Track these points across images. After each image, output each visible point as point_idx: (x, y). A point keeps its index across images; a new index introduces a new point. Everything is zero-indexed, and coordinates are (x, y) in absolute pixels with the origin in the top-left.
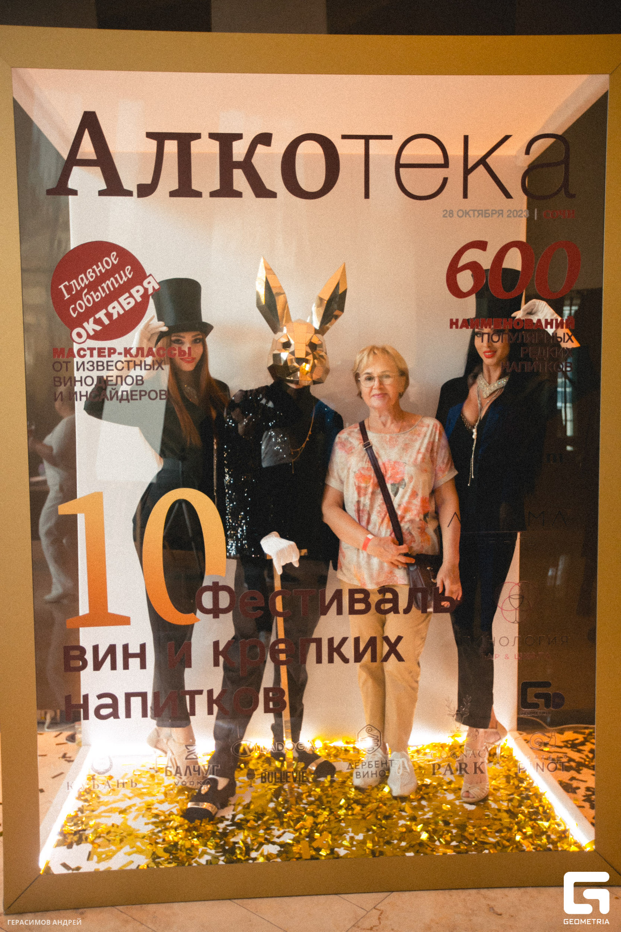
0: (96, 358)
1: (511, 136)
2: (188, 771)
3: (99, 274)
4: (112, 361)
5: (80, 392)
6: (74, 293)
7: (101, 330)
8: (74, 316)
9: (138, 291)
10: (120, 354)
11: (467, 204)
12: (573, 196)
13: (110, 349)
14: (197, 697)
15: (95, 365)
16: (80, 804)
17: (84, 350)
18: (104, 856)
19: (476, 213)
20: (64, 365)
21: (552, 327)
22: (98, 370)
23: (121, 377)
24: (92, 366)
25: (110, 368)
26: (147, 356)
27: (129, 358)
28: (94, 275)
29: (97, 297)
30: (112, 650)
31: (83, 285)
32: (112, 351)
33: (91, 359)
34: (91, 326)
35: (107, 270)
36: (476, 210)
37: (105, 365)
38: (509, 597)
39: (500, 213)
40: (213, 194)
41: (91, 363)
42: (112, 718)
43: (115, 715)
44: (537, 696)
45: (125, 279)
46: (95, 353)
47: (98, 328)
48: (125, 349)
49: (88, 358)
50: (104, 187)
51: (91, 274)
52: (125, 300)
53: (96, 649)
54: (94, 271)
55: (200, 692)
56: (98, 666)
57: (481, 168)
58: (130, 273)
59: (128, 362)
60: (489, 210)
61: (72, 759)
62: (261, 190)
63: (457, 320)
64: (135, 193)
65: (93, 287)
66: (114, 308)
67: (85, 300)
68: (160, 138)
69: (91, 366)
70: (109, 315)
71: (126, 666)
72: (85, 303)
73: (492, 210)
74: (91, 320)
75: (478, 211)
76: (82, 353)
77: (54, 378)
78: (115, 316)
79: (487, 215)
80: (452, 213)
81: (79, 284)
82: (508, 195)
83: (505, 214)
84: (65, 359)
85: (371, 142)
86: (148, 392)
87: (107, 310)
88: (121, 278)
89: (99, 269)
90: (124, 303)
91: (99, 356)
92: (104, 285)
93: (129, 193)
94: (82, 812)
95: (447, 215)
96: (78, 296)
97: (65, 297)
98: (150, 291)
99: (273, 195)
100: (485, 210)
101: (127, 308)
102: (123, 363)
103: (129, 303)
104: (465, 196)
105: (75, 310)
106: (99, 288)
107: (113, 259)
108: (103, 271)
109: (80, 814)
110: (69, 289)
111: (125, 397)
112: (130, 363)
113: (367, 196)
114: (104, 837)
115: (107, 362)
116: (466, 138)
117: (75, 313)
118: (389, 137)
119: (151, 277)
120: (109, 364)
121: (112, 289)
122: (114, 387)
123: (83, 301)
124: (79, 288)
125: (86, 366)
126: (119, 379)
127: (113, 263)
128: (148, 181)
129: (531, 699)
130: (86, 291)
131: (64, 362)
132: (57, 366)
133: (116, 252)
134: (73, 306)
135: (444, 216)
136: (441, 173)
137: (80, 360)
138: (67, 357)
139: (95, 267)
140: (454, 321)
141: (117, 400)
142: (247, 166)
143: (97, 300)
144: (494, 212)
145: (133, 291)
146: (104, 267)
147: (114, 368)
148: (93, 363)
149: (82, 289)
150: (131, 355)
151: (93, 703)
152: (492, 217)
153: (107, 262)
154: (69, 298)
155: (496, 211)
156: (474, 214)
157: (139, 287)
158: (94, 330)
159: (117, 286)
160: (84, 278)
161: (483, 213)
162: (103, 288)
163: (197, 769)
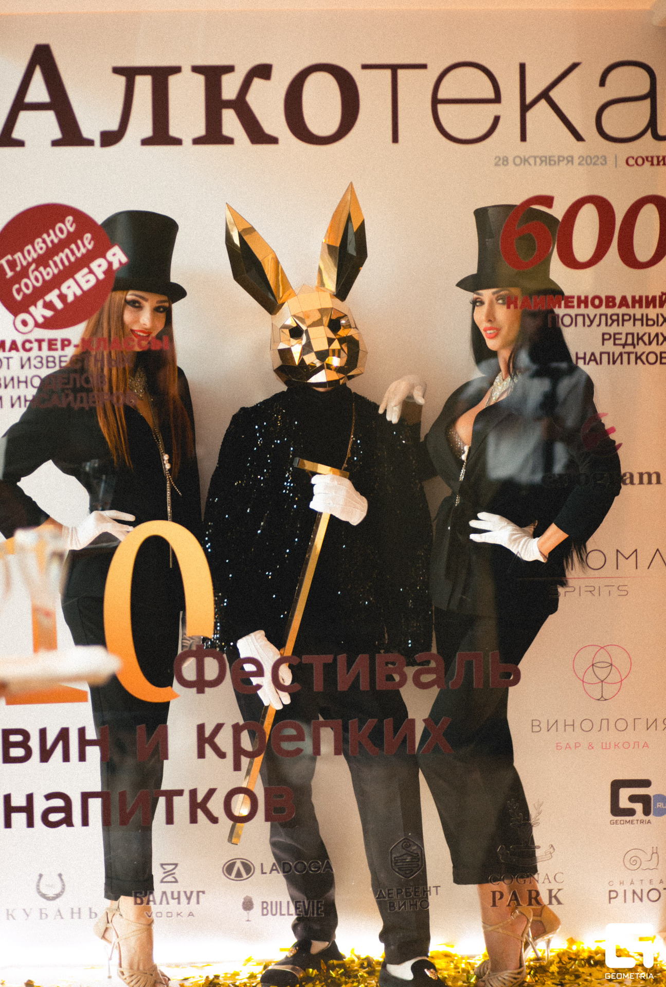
0: (45, 352)
1: (580, 64)
2: (164, 898)
3: (50, 245)
4: (66, 356)
5: (25, 397)
6: (18, 269)
7: (52, 317)
8: (19, 298)
9: (100, 266)
11: (524, 149)
12: (663, 138)
13: (63, 341)
14: (176, 799)
15: (44, 362)
17: (30, 342)
19: (538, 160)
21: (641, 307)
22: (48, 367)
24: (41, 362)
28: (44, 246)
29: (48, 274)
30: (64, 735)
31: (30, 259)
32: (66, 343)
33: (40, 353)
34: (39, 312)
35: (60, 239)
36: (538, 157)
37: (57, 361)
38: (593, 665)
39: (570, 160)
40: (197, 141)
41: (39, 359)
42: (64, 825)
43: (68, 821)
44: (633, 799)
45: (83, 250)
46: (45, 345)
47: (49, 313)
49: (35, 352)
50: (58, 135)
51: (41, 245)
52: (83, 276)
53: (43, 733)
54: (44, 242)
55: (180, 793)
56: (46, 756)
57: (543, 103)
58: (90, 243)
60: (554, 156)
62: (258, 135)
64: (97, 142)
65: (42, 261)
66: (69, 287)
68: (129, 73)
69: (38, 362)
70: (62, 297)
71: (82, 758)
73: (559, 157)
74: (40, 303)
75: (540, 159)
76: (28, 346)
78: (70, 298)
79: (552, 163)
80: (507, 161)
81: (25, 258)
82: (579, 138)
83: (576, 161)
85: (401, 73)
87: (59, 289)
88: (78, 249)
89: (51, 238)
90: (82, 281)
91: (50, 349)
93: (90, 143)
95: (501, 162)
96: (24, 273)
97: (6, 274)
98: (116, 266)
99: (273, 140)
100: (550, 157)
101: (86, 287)
103: (88, 281)
104: (523, 138)
105: (19, 291)
106: (51, 262)
107: (68, 226)
108: (56, 241)
110: (12, 265)
113: (395, 139)
115: (60, 357)
116: (522, 67)
117: (19, 296)
118: (424, 66)
121: (67, 263)
123: (29, 278)
124: (25, 263)
125: (33, 362)
127: (68, 232)
128: (114, 126)
129: (624, 803)
130: (33, 266)
131: (5, 358)
133: (72, 215)
134: (17, 286)
135: (496, 165)
136: (492, 110)
137: (25, 355)
138: (10, 350)
139: (45, 236)
142: (241, 106)
143: (47, 278)
145: (94, 265)
146: (56, 236)
148: (42, 358)
149: (29, 264)
151: (40, 805)
152: (559, 164)
153: (61, 231)
154: (12, 277)
155: (564, 158)
156: (535, 161)
157: (101, 261)
158: (44, 317)
159: (73, 259)
160: (32, 251)
161: (547, 160)
162: (55, 263)
163: (176, 896)
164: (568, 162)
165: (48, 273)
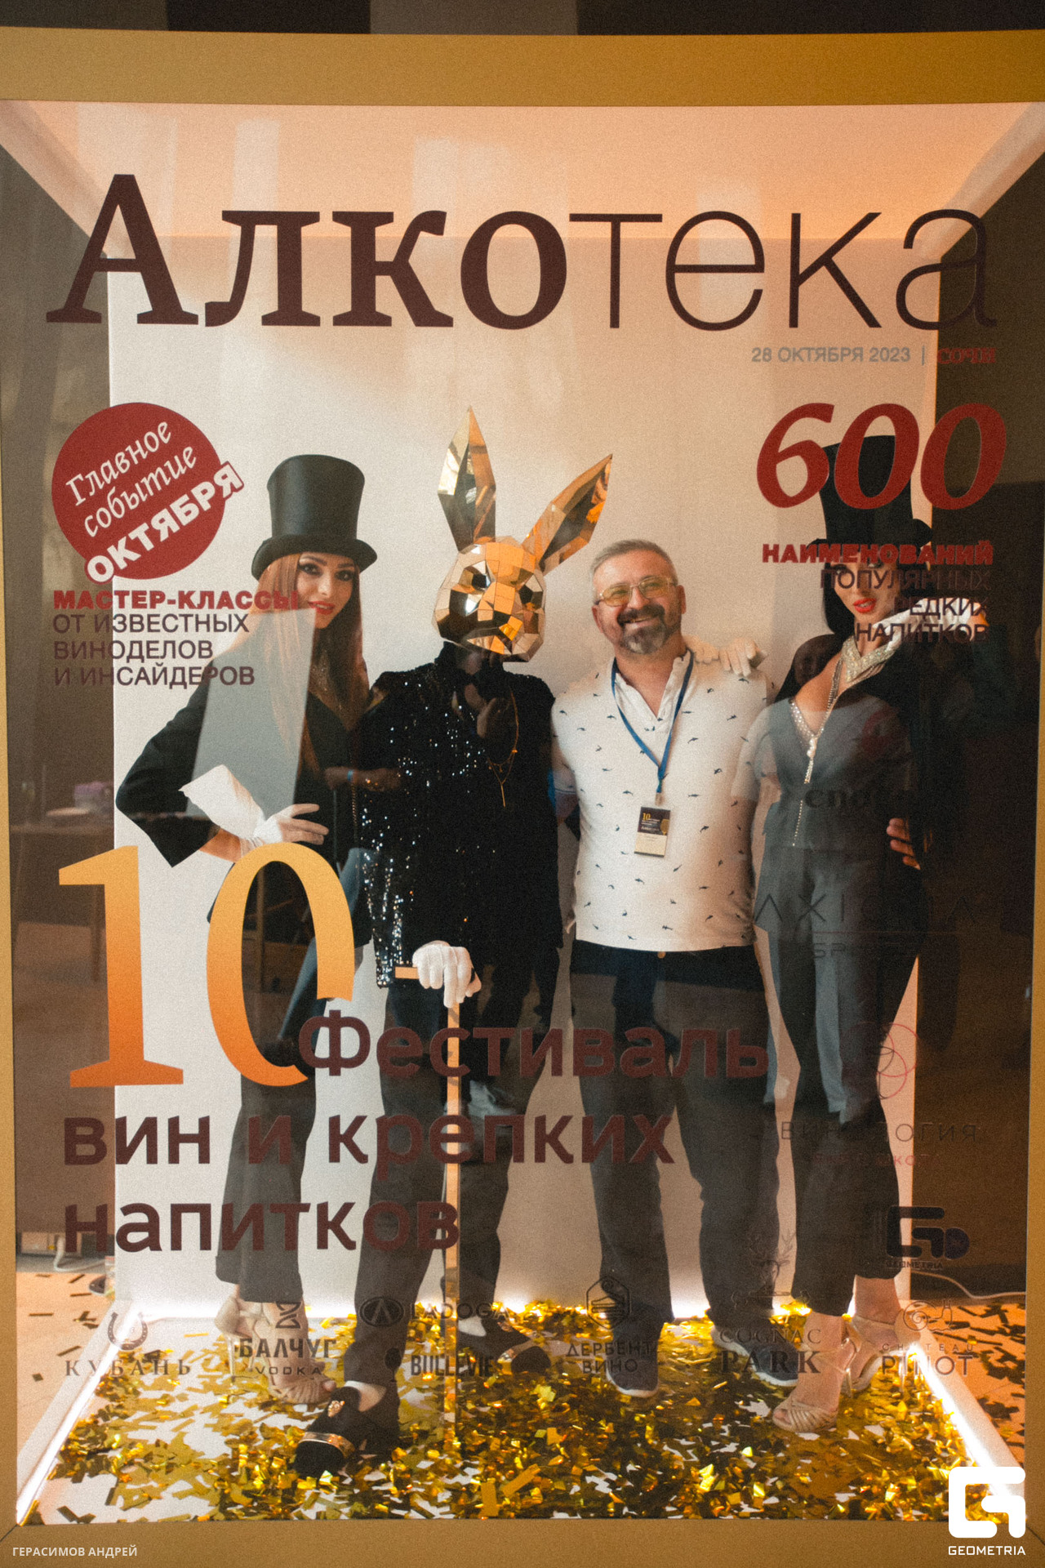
0: (129, 610)
1: (879, 214)
2: (281, 1349)
3: (136, 462)
4: (158, 616)
5: (101, 669)
6: (92, 494)
7: (138, 560)
8: (93, 534)
9: (204, 492)
10: (171, 602)
11: (795, 338)
12: (993, 323)
13: (153, 594)
14: (300, 1216)
15: (128, 622)
16: (104, 1403)
18: (136, 1498)
19: (813, 353)
20: (73, 621)
22: (132, 630)
23: (173, 643)
24: (123, 623)
25: (153, 627)
26: (220, 606)
27: (186, 610)
28: (128, 462)
29: (133, 502)
30: (149, 1126)
31: (108, 481)
32: (157, 597)
33: (121, 611)
34: (121, 553)
35: (150, 454)
36: (813, 349)
37: (145, 622)
39: (858, 353)
40: (339, 320)
41: (121, 619)
42: (148, 1249)
43: (153, 1244)
44: (919, 1234)
45: (182, 470)
46: (128, 600)
47: (134, 556)
48: (181, 593)
49: (115, 609)
50: (147, 307)
51: (123, 461)
52: (182, 506)
54: (128, 456)
56: (124, 1154)
57: (823, 270)
58: (191, 460)
59: (186, 616)
60: (836, 349)
61: (96, 1323)
62: (425, 314)
63: (776, 547)
64: (202, 319)
65: (125, 483)
66: (162, 521)
67: (112, 507)
68: (247, 221)
69: (119, 623)
70: (153, 534)
71: (174, 1158)
72: (111, 511)
73: (843, 349)
74: (122, 542)
75: (817, 353)
77: (56, 643)
78: (164, 536)
79: (833, 357)
80: (769, 354)
81: (101, 479)
82: (872, 322)
83: (867, 355)
84: (75, 611)
85: (624, 226)
86: (219, 670)
87: (150, 525)
88: (176, 468)
89: (136, 452)
90: (180, 513)
91: (135, 605)
92: (146, 481)
93: (192, 319)
94: (106, 1418)
95: (760, 357)
96: (100, 499)
97: (77, 501)
98: (227, 492)
99: (446, 321)
100: (830, 349)
101: (185, 521)
102: (176, 618)
103: (188, 513)
104: (794, 323)
105: (93, 523)
106: (137, 485)
107: (161, 435)
108: (144, 456)
109: (101, 1422)
110: (84, 487)
111: (179, 679)
112: (189, 618)
113: (615, 322)
114: (139, 1464)
115: (149, 616)
116: (796, 219)
117: (93, 530)
118: (657, 218)
119: (228, 466)
120: (153, 619)
121: (159, 488)
122: (160, 661)
123: (107, 507)
124: (101, 486)
125: (113, 623)
126: (169, 646)
127: (161, 442)
128: (225, 296)
129: (907, 1240)
130: (113, 491)
131: (73, 616)
132: (62, 623)
133: (168, 423)
134: (90, 517)
135: (755, 359)
136: (751, 281)
137: (102, 613)
138: (80, 606)
139: (129, 448)
140: (771, 548)
141: (166, 683)
142: (402, 272)
143: (132, 507)
144: (846, 352)
145: (196, 491)
146: (145, 449)
147: (160, 627)
148: (124, 618)
149: (107, 488)
150: (191, 606)
151: (117, 1221)
152: (842, 360)
153: (151, 440)
154: (83, 503)
155: (849, 350)
156: (809, 355)
157: (206, 485)
158: (126, 560)
159: (167, 482)
160: (111, 467)
161: (826, 354)
162: (143, 487)
163: (296, 1345)
164: (856, 356)
165: (134, 499)
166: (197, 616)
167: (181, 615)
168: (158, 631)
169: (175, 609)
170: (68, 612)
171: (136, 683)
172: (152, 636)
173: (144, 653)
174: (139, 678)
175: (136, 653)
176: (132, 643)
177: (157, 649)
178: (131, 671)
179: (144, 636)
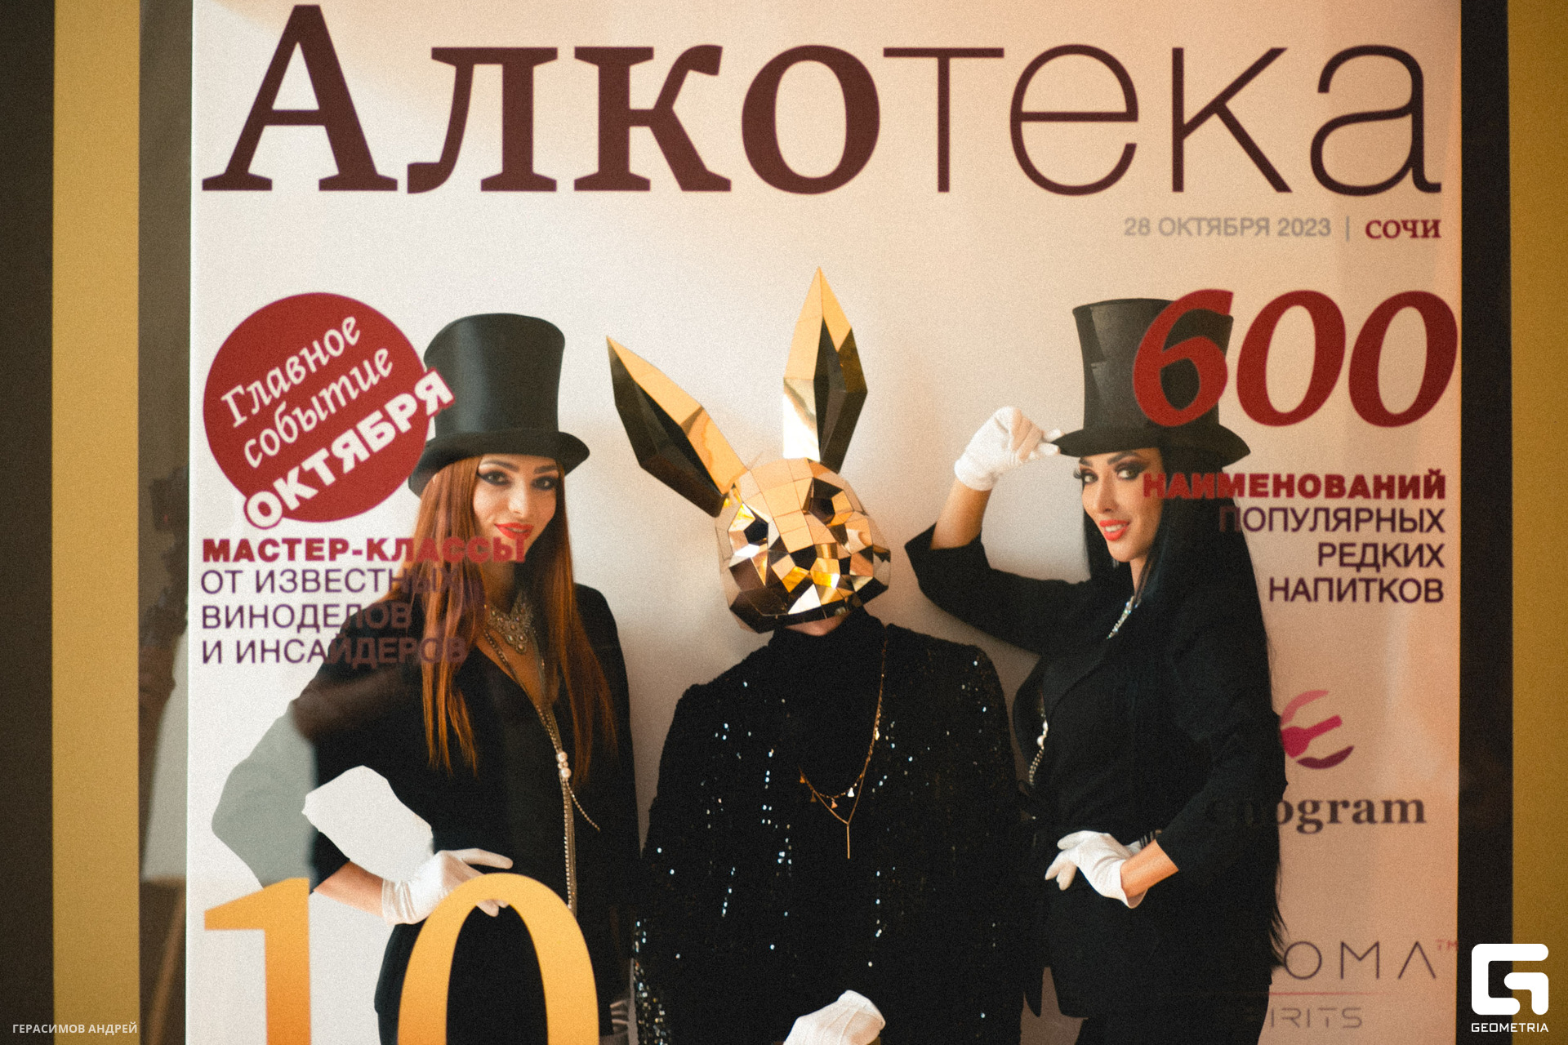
0: (301, 563)
1: (1284, 49)
3: (313, 369)
4: (338, 570)
6: (255, 411)
7: (315, 498)
8: (255, 463)
9: (402, 408)
10: (357, 552)
11: (1179, 205)
13: (333, 542)
15: (299, 580)
17: (274, 543)
19: (1204, 225)
20: (228, 578)
21: (1390, 496)
22: (304, 590)
24: (293, 580)
25: (332, 586)
27: (377, 563)
28: (303, 370)
29: (309, 421)
31: (277, 394)
32: (338, 547)
33: (291, 565)
34: (291, 489)
35: (332, 359)
36: (1203, 219)
37: (322, 580)
39: (1263, 226)
40: (583, 184)
41: (289, 575)
45: (373, 379)
46: (300, 550)
47: (309, 492)
48: (370, 542)
49: (282, 563)
50: (332, 170)
51: (297, 368)
52: (372, 426)
54: (303, 362)
57: (1214, 122)
58: (385, 366)
59: (376, 571)
60: (1234, 219)
62: (694, 175)
64: (403, 183)
65: (299, 397)
66: (346, 446)
68: (462, 60)
69: (288, 581)
70: (334, 463)
73: (1243, 220)
74: (293, 474)
75: (1208, 223)
76: (269, 550)
78: (349, 466)
79: (1230, 230)
80: (1147, 226)
81: (268, 392)
82: (1279, 185)
83: (1274, 228)
84: (233, 566)
85: (955, 64)
87: (329, 450)
88: (365, 376)
89: (314, 357)
90: (370, 435)
91: (309, 556)
93: (389, 184)
95: (1136, 228)
96: (266, 418)
97: (234, 420)
98: (431, 407)
99: (722, 185)
100: (1225, 220)
101: (377, 445)
102: (362, 573)
103: (380, 435)
104: (1177, 185)
105: (255, 450)
106: (314, 400)
107: (348, 333)
108: (324, 361)
110: (244, 402)
112: (380, 574)
113: (943, 185)
115: (328, 572)
116: (1178, 55)
117: (255, 459)
118: (997, 53)
120: (332, 576)
121: (343, 403)
123: (274, 428)
125: (279, 580)
127: (347, 345)
128: (434, 155)
130: (282, 407)
131: (228, 572)
132: (212, 582)
133: (354, 315)
134: (252, 442)
135: (1128, 233)
136: (1121, 133)
137: (265, 568)
138: (237, 558)
139: (304, 352)
142: (663, 122)
143: (307, 428)
144: (1246, 223)
145: (392, 407)
146: (325, 352)
147: (341, 585)
148: (295, 574)
149: (275, 403)
150: (383, 557)
152: (1242, 234)
153: (333, 341)
154: (243, 426)
155: (1251, 222)
156: (1199, 228)
157: (405, 399)
158: (298, 498)
159: (353, 395)
160: (280, 377)
161: (1221, 226)
162: (322, 401)
164: (1260, 229)
165: (310, 418)
166: (391, 571)
167: (369, 570)
168: (338, 591)
169: (362, 562)
170: (221, 566)
171: (309, 660)
172: (331, 598)
173: (321, 621)
174: (313, 653)
175: (309, 620)
176: (304, 607)
177: (336, 615)
178: (302, 644)
179: (321, 598)
